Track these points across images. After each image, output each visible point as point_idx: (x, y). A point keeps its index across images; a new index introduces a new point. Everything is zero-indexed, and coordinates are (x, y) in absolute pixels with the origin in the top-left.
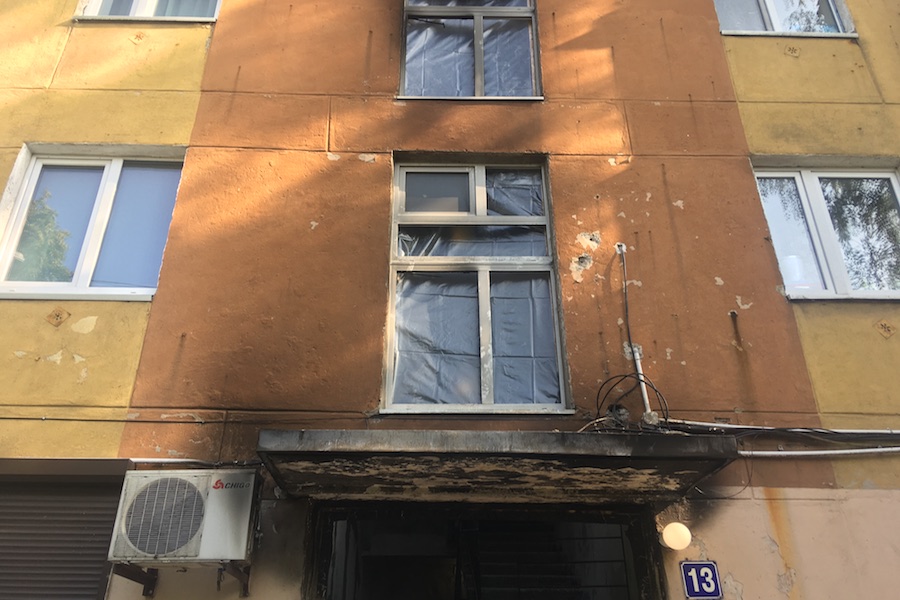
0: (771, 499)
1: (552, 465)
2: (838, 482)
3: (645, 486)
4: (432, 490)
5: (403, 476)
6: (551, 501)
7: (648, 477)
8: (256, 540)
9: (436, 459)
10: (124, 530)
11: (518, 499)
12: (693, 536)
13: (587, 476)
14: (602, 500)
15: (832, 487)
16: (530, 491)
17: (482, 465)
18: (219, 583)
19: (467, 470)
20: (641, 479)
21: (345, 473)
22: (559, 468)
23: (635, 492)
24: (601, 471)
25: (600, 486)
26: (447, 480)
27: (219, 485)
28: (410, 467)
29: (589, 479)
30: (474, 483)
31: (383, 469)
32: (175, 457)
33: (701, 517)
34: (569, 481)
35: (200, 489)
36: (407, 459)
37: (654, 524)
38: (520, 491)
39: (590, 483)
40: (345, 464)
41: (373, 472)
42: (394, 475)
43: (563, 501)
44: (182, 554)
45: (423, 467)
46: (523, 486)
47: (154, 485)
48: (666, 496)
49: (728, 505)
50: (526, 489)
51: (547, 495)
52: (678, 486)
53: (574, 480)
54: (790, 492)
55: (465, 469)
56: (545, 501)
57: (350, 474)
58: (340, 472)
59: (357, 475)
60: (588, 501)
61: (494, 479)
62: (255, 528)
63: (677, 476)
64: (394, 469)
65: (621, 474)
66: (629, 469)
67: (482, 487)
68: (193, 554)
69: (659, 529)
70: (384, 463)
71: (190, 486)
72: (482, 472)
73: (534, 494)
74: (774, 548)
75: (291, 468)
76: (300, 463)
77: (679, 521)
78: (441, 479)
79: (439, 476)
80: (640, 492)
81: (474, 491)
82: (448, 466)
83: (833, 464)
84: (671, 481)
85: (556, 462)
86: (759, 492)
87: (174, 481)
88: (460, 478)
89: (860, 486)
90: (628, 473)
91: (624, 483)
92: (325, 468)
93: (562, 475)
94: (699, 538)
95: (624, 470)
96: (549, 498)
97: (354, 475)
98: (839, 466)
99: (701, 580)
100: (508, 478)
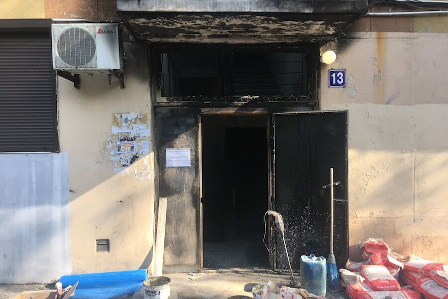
0: (379, 38)
1: (271, 20)
2: (415, 29)
3: (317, 32)
4: (209, 37)
5: (194, 28)
6: (269, 42)
7: (319, 26)
8: (124, 60)
9: (211, 17)
10: (58, 55)
11: (253, 41)
12: (337, 57)
13: (289, 27)
14: (295, 41)
15: (411, 32)
16: (259, 37)
17: (235, 20)
18: (109, 81)
19: (227, 24)
20: (316, 28)
21: (164, 26)
22: (274, 22)
23: (312, 36)
24: (296, 23)
25: (294, 33)
26: (217, 30)
27: (100, 32)
28: (198, 22)
29: (290, 28)
30: (230, 32)
31: (184, 23)
32: (75, 18)
33: (342, 48)
34: (279, 30)
35: (91, 33)
36: (196, 17)
37: (319, 52)
38: (254, 36)
39: (290, 31)
40: (164, 20)
41: (179, 25)
42: (189, 27)
43: (275, 42)
44: (89, 66)
45: (205, 22)
46: (256, 34)
47: (67, 31)
48: (327, 38)
49: (357, 42)
50: (257, 35)
51: (267, 38)
52: (334, 31)
53: (282, 29)
54: (390, 34)
55: (226, 23)
56: (266, 42)
57: (167, 27)
58: (161, 25)
59: (170, 27)
60: (288, 41)
61: (241, 29)
62: (122, 54)
63: (335, 25)
64: (189, 24)
65: (306, 25)
66: (311, 21)
67: (235, 35)
68: (94, 66)
69: (321, 55)
70: (184, 19)
71: (86, 32)
72: (235, 25)
73: (261, 38)
74: (375, 62)
75: (136, 23)
76: (140, 20)
77: (331, 50)
78: (214, 30)
79: (213, 28)
80: (315, 36)
81: (231, 37)
82: (217, 21)
83: (415, 19)
84: (331, 28)
85: (273, 18)
86: (374, 34)
87: (77, 29)
88: (224, 29)
89: (426, 31)
90: (310, 24)
91: (307, 30)
92: (153, 23)
93: (276, 26)
94: (340, 58)
95: (308, 22)
96: (268, 40)
97: (169, 27)
98: (417, 20)
99: (337, 78)
100: (248, 28)
